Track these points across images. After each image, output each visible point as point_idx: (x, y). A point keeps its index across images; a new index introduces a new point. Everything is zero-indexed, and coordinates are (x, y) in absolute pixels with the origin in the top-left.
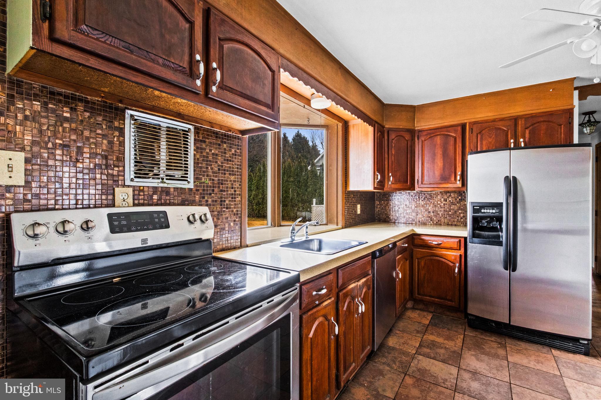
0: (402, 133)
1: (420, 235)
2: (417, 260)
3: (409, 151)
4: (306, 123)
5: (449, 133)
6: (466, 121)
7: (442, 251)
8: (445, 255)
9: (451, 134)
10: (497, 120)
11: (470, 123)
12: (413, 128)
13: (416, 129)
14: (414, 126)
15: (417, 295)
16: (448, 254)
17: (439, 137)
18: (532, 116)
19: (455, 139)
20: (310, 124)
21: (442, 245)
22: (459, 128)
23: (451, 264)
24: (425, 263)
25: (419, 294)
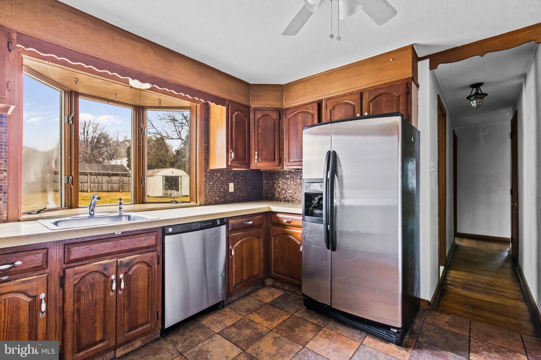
0: (269, 112)
1: (276, 213)
2: (273, 238)
3: (276, 130)
4: (157, 104)
5: (308, 111)
6: (322, 98)
7: (292, 229)
8: (294, 233)
9: (310, 111)
10: (347, 94)
11: (325, 99)
12: (280, 107)
13: (284, 107)
14: (283, 105)
15: (273, 273)
16: (296, 233)
17: (300, 114)
18: (376, 88)
19: (313, 115)
20: (161, 105)
21: (292, 223)
22: (316, 105)
23: (299, 243)
24: (279, 241)
25: (275, 272)
